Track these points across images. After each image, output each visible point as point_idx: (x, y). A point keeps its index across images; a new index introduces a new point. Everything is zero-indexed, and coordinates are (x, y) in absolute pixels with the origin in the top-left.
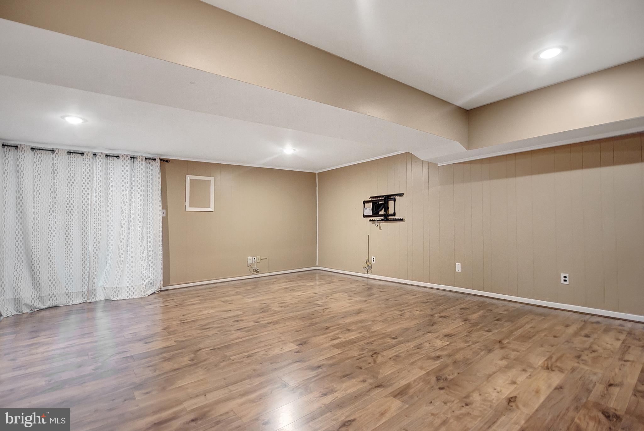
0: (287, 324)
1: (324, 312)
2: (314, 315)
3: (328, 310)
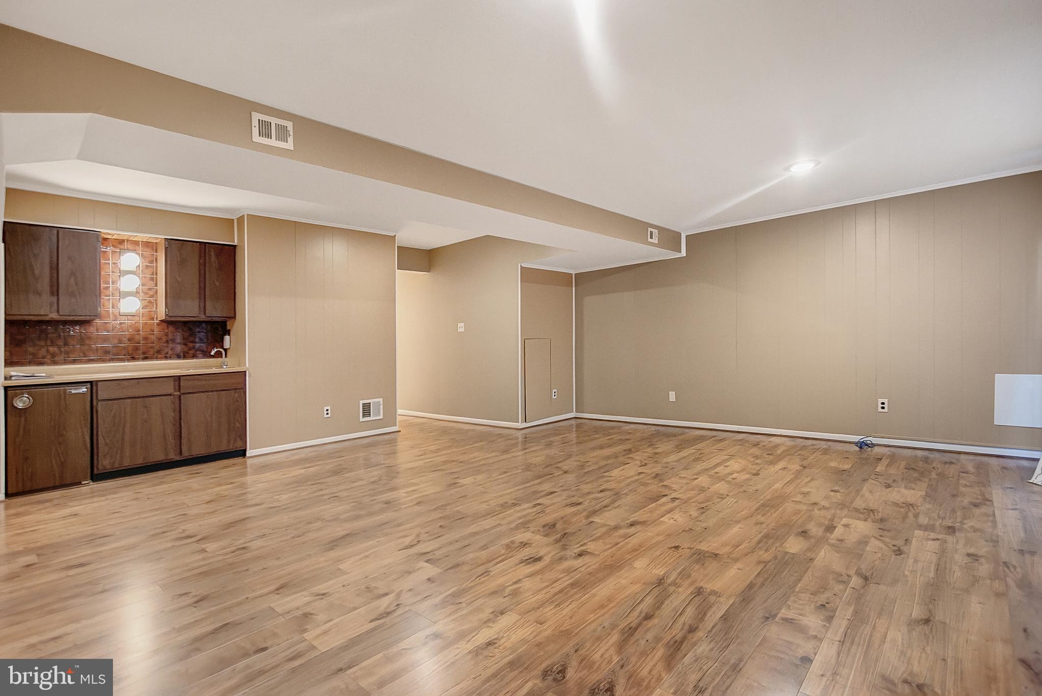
0: (485, 506)
1: (418, 536)
2: (441, 526)
3: (407, 541)
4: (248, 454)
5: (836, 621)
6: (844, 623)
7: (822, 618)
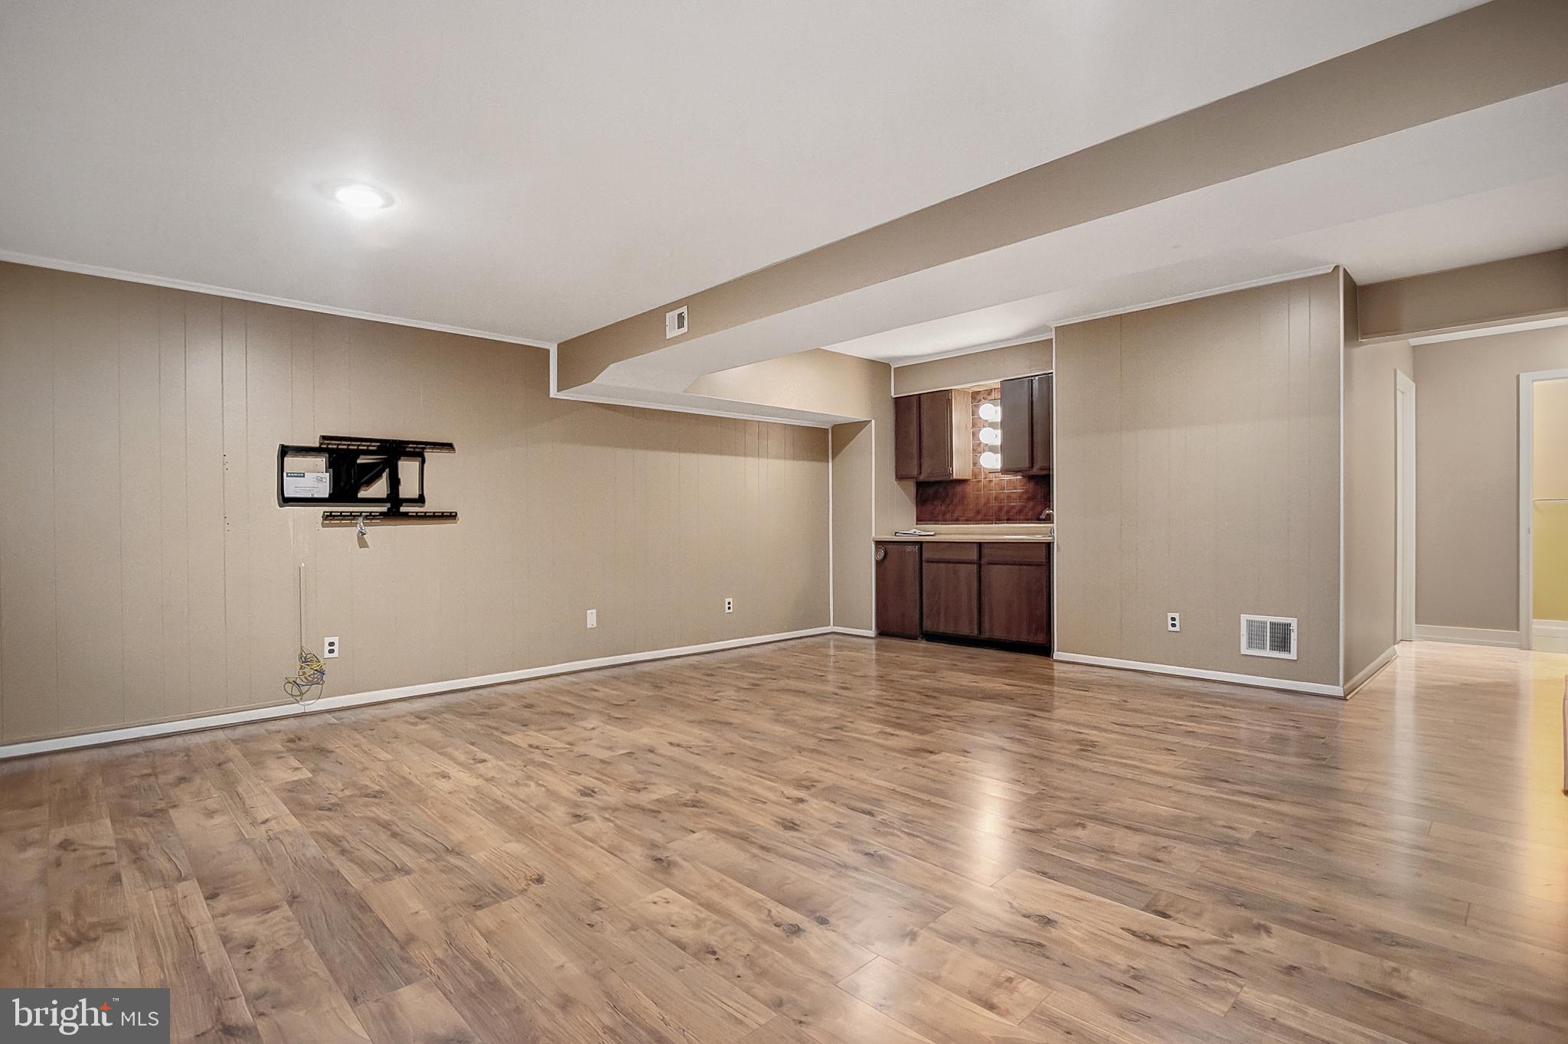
4: (1057, 655)
5: (216, 941)
6: (202, 945)
7: (236, 935)
